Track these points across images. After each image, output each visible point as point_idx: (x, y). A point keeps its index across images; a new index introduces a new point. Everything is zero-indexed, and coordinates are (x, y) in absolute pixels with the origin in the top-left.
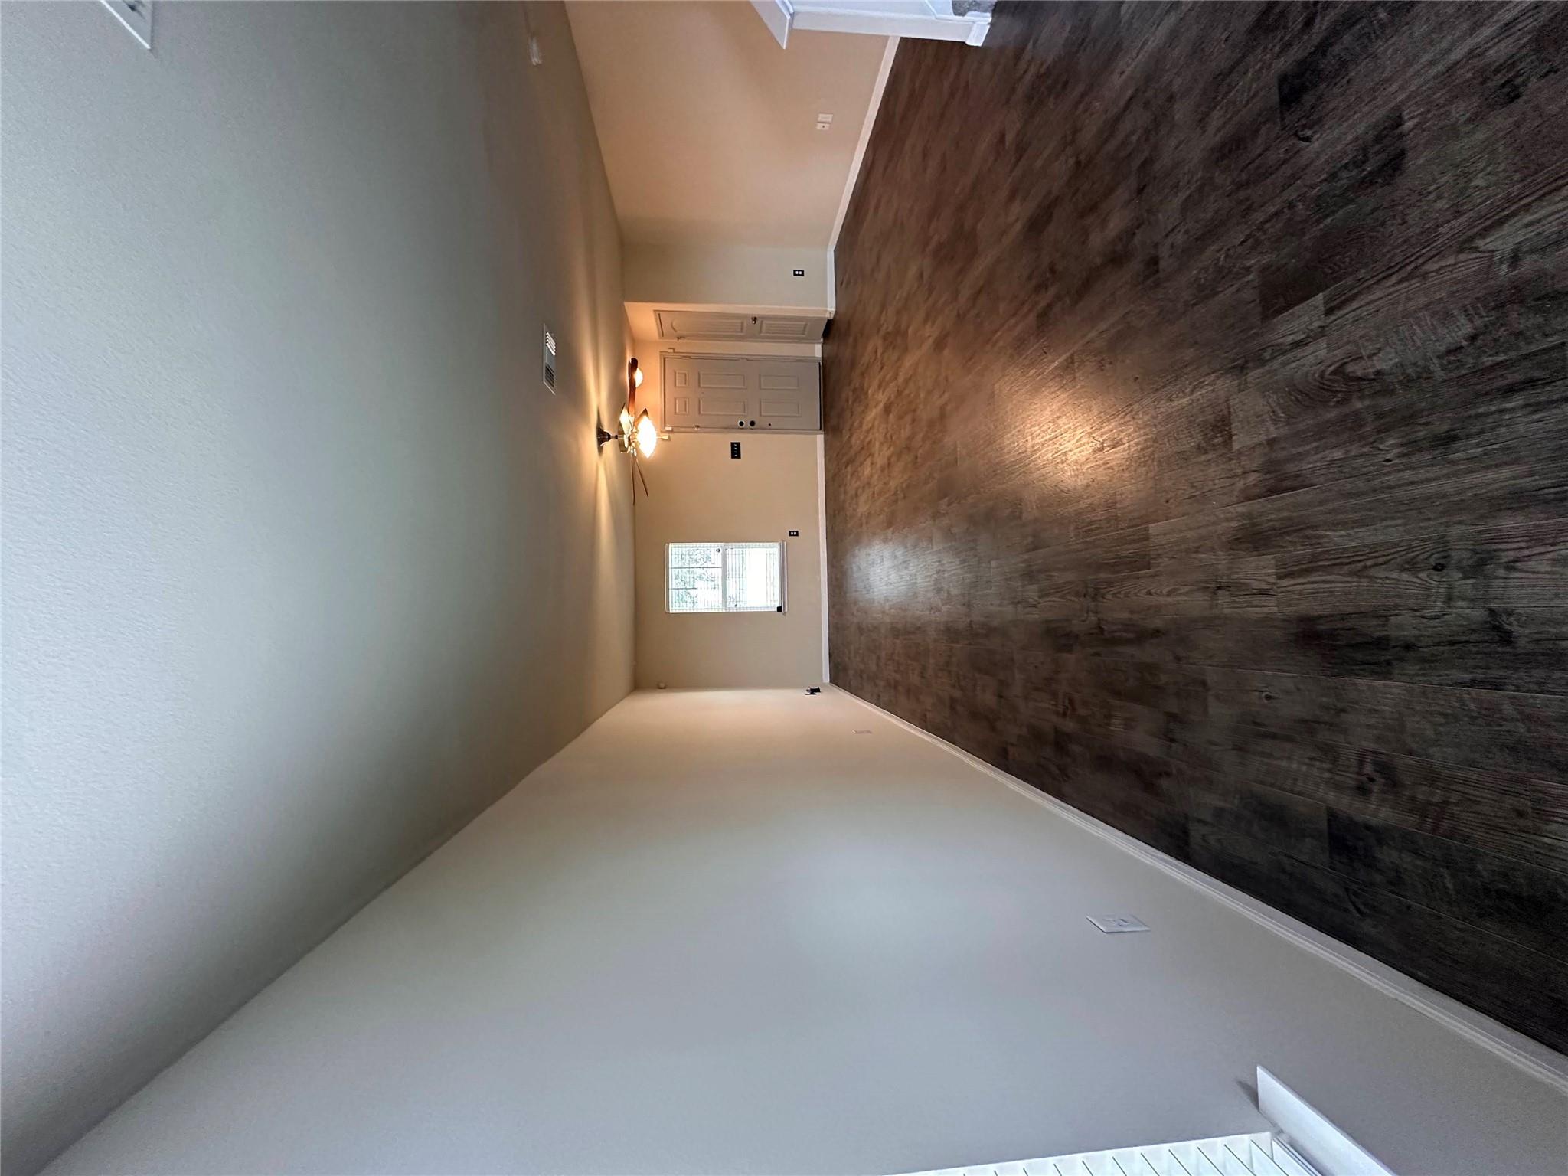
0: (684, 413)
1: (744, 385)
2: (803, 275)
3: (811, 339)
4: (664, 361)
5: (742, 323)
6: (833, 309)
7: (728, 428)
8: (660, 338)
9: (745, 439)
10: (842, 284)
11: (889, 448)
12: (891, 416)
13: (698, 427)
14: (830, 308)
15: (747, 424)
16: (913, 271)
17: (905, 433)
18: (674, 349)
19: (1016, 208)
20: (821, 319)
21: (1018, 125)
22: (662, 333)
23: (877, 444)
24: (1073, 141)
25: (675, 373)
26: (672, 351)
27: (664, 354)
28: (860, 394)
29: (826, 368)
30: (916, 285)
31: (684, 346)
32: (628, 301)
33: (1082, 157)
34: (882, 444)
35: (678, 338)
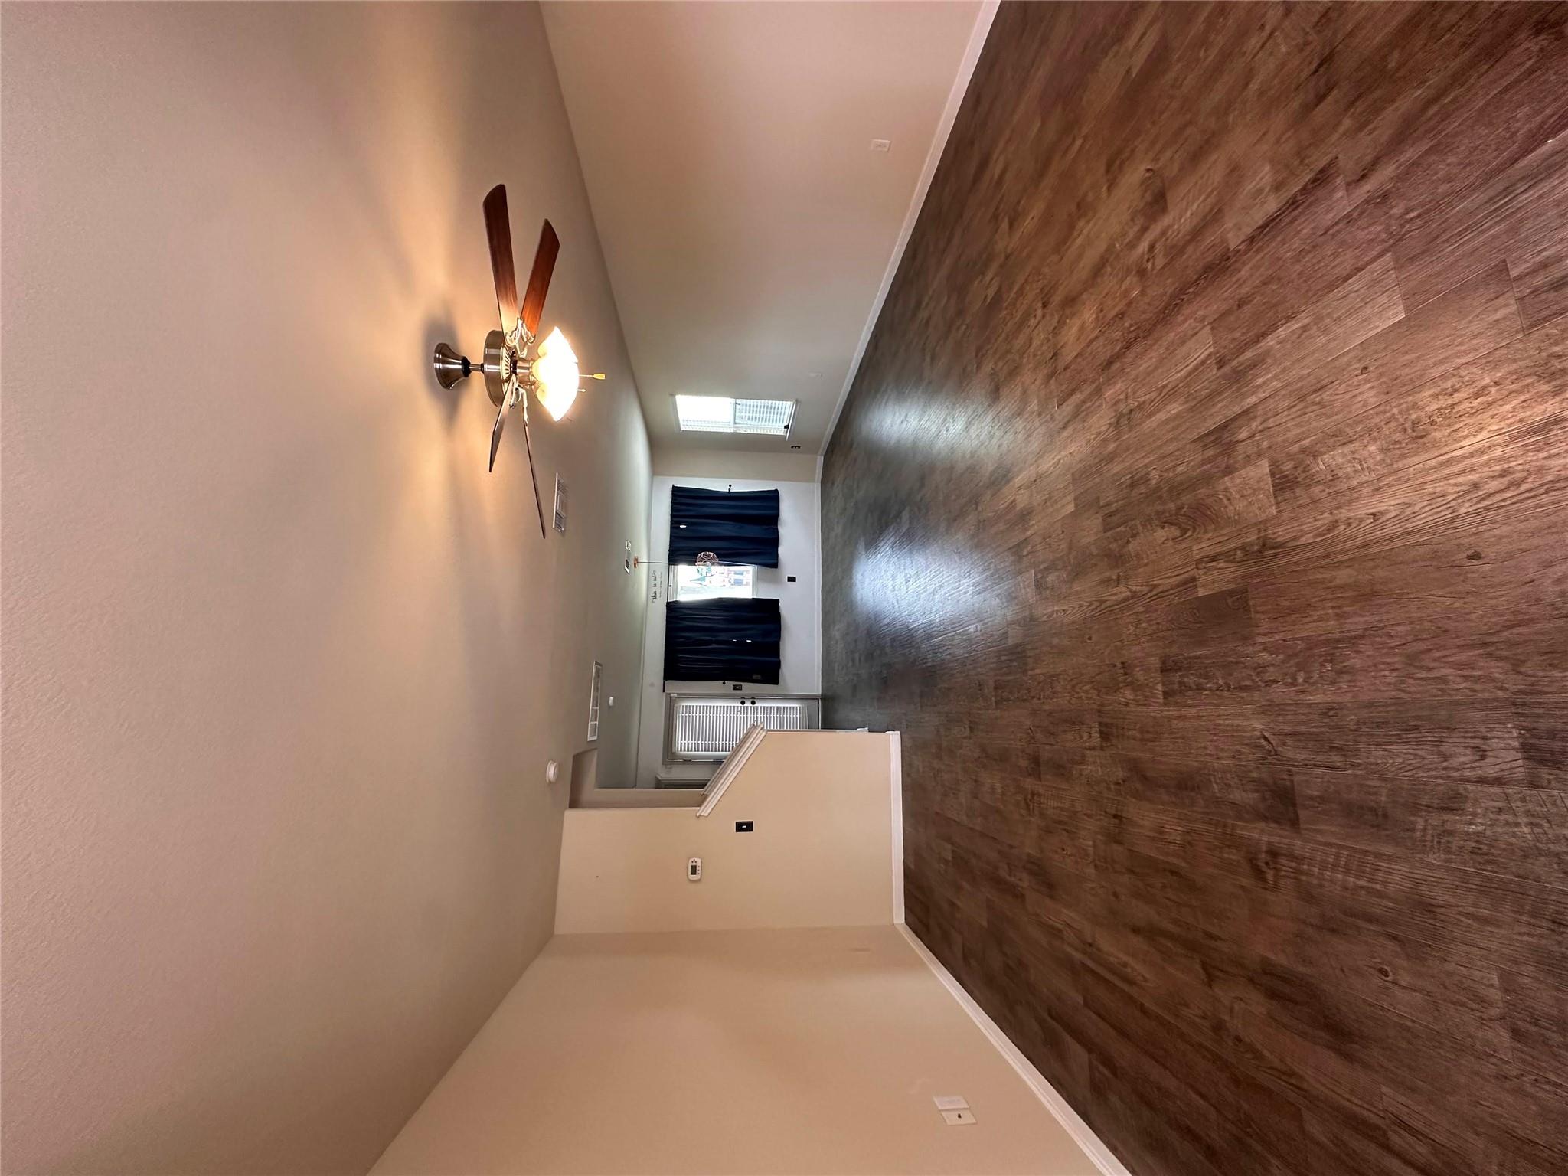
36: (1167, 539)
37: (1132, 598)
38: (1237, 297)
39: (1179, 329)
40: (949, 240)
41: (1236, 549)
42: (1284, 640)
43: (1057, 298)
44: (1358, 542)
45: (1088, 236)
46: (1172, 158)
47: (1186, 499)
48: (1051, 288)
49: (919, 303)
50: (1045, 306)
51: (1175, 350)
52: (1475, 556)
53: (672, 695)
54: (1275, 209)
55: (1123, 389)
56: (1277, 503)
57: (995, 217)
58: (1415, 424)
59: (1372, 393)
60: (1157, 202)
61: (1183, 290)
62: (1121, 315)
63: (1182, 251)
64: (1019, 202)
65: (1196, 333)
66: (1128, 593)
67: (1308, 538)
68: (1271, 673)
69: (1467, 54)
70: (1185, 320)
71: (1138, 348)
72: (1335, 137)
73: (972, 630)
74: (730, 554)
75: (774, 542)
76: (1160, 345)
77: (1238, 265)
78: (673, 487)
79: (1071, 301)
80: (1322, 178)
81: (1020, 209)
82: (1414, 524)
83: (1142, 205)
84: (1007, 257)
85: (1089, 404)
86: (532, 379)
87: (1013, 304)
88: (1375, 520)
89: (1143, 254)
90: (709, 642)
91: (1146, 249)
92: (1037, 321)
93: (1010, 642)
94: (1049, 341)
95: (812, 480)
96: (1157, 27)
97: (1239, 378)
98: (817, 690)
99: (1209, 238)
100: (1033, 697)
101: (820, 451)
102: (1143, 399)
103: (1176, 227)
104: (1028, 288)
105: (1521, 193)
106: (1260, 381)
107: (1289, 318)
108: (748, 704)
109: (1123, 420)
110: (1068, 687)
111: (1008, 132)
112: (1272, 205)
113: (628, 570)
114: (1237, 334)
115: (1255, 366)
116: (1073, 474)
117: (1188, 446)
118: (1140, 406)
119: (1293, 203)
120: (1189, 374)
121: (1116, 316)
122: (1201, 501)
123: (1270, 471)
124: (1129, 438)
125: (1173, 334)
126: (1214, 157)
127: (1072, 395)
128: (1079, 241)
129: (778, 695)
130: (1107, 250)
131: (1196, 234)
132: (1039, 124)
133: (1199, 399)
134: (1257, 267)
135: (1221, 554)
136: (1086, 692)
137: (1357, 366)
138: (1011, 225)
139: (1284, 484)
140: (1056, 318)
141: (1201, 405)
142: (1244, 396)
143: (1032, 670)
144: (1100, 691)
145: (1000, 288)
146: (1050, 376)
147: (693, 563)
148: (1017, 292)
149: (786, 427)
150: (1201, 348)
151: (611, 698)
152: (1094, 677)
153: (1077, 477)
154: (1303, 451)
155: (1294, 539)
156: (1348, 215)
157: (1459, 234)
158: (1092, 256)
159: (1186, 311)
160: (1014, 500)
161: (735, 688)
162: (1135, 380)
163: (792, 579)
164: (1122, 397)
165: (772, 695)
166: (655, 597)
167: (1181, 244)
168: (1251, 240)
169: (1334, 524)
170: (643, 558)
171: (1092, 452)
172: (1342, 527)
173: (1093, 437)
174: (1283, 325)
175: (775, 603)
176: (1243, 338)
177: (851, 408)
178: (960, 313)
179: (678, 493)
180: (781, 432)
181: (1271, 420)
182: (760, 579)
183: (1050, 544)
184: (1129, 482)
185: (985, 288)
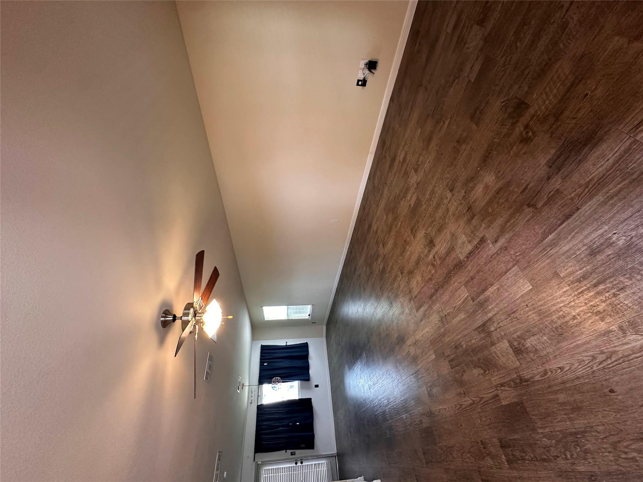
36: (479, 374)
37: (474, 404)
38: (470, 276)
39: (453, 286)
40: (363, 249)
41: (510, 381)
42: (551, 432)
43: (405, 271)
44: (560, 381)
45: (411, 251)
46: (432, 230)
47: (480, 355)
48: (402, 268)
49: (355, 269)
50: (402, 273)
51: (454, 293)
52: (612, 391)
53: (259, 463)
54: (471, 249)
55: (440, 306)
56: (518, 360)
57: (377, 243)
58: (556, 328)
59: (534, 315)
60: (431, 243)
61: (450, 272)
62: (431, 279)
63: (445, 259)
64: (384, 239)
65: (460, 288)
66: (471, 401)
67: (537, 378)
68: (554, 452)
69: (511, 211)
70: (454, 283)
71: (440, 292)
72: (482, 229)
73: (404, 417)
74: (287, 377)
75: (307, 368)
76: (448, 291)
77: (466, 265)
78: (262, 345)
79: (411, 273)
80: (483, 240)
81: (385, 241)
82: (579, 373)
83: (426, 243)
84: (384, 256)
85: (428, 312)
86: (201, 321)
87: (390, 272)
88: (562, 371)
89: (432, 259)
90: (278, 427)
91: (432, 258)
92: (400, 278)
93: (424, 426)
94: (406, 286)
95: (322, 337)
96: (415, 195)
97: (482, 305)
98: (334, 451)
99: (453, 256)
100: (444, 460)
101: (324, 324)
102: (448, 311)
103: (440, 251)
104: (394, 267)
105: (550, 250)
106: (490, 307)
107: (492, 285)
108: (299, 464)
109: (444, 319)
110: (459, 455)
111: (376, 219)
112: (470, 247)
113: (239, 392)
114: (475, 289)
115: (486, 302)
116: (430, 341)
117: (473, 332)
118: (449, 314)
119: (476, 247)
120: (463, 302)
121: (429, 279)
122: (487, 357)
123: (509, 345)
124: (448, 327)
125: (451, 287)
126: (445, 231)
127: (421, 308)
128: (408, 253)
129: (314, 456)
130: (419, 256)
131: (448, 253)
132: (385, 217)
133: (470, 313)
134: (473, 267)
135: (505, 383)
136: (469, 458)
137: (523, 304)
138: (383, 246)
139: (518, 351)
140: (407, 278)
141: (472, 315)
142: (486, 313)
143: (439, 443)
144: (475, 458)
145: (384, 266)
146: (410, 300)
147: (270, 383)
148: (390, 268)
149: (309, 315)
150: (464, 293)
151: (225, 473)
152: (470, 449)
153: (432, 342)
154: (519, 337)
155: (532, 378)
156: (496, 252)
157: (537, 261)
158: (414, 258)
159: (454, 279)
160: (409, 351)
161: (292, 454)
162: (443, 303)
163: (317, 386)
164: (440, 310)
165: (311, 456)
166: (251, 403)
167: (444, 257)
168: (467, 257)
169: (546, 372)
170: (247, 384)
171: (435, 332)
172: (550, 373)
173: (434, 325)
174: (490, 287)
175: (309, 401)
176: (478, 291)
177: (335, 306)
178: (371, 273)
179: (264, 348)
180: (307, 317)
181: (501, 323)
182: (302, 388)
183: (429, 373)
184: (454, 346)
185: (378, 266)
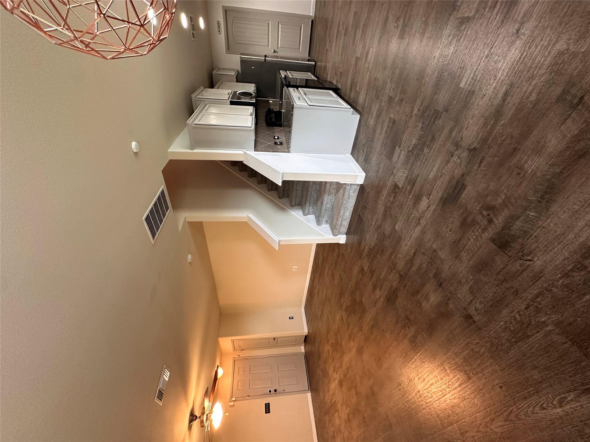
0: (242, 389)
1: (271, 370)
2: (293, 318)
3: (299, 344)
4: (235, 361)
5: (269, 341)
6: (307, 331)
7: (264, 395)
8: (234, 351)
9: (272, 400)
10: (309, 322)
11: (347, 408)
12: (343, 388)
13: (248, 396)
14: (306, 331)
15: (273, 391)
16: (338, 317)
17: (354, 400)
18: (239, 356)
19: (378, 293)
20: (303, 336)
21: (368, 264)
22: (234, 349)
23: (340, 405)
24: (394, 268)
25: (239, 367)
26: (238, 356)
27: (234, 358)
28: (325, 373)
29: (308, 357)
30: (341, 323)
31: (243, 354)
32: (221, 337)
33: (402, 273)
34: (342, 405)
35: (242, 350)
